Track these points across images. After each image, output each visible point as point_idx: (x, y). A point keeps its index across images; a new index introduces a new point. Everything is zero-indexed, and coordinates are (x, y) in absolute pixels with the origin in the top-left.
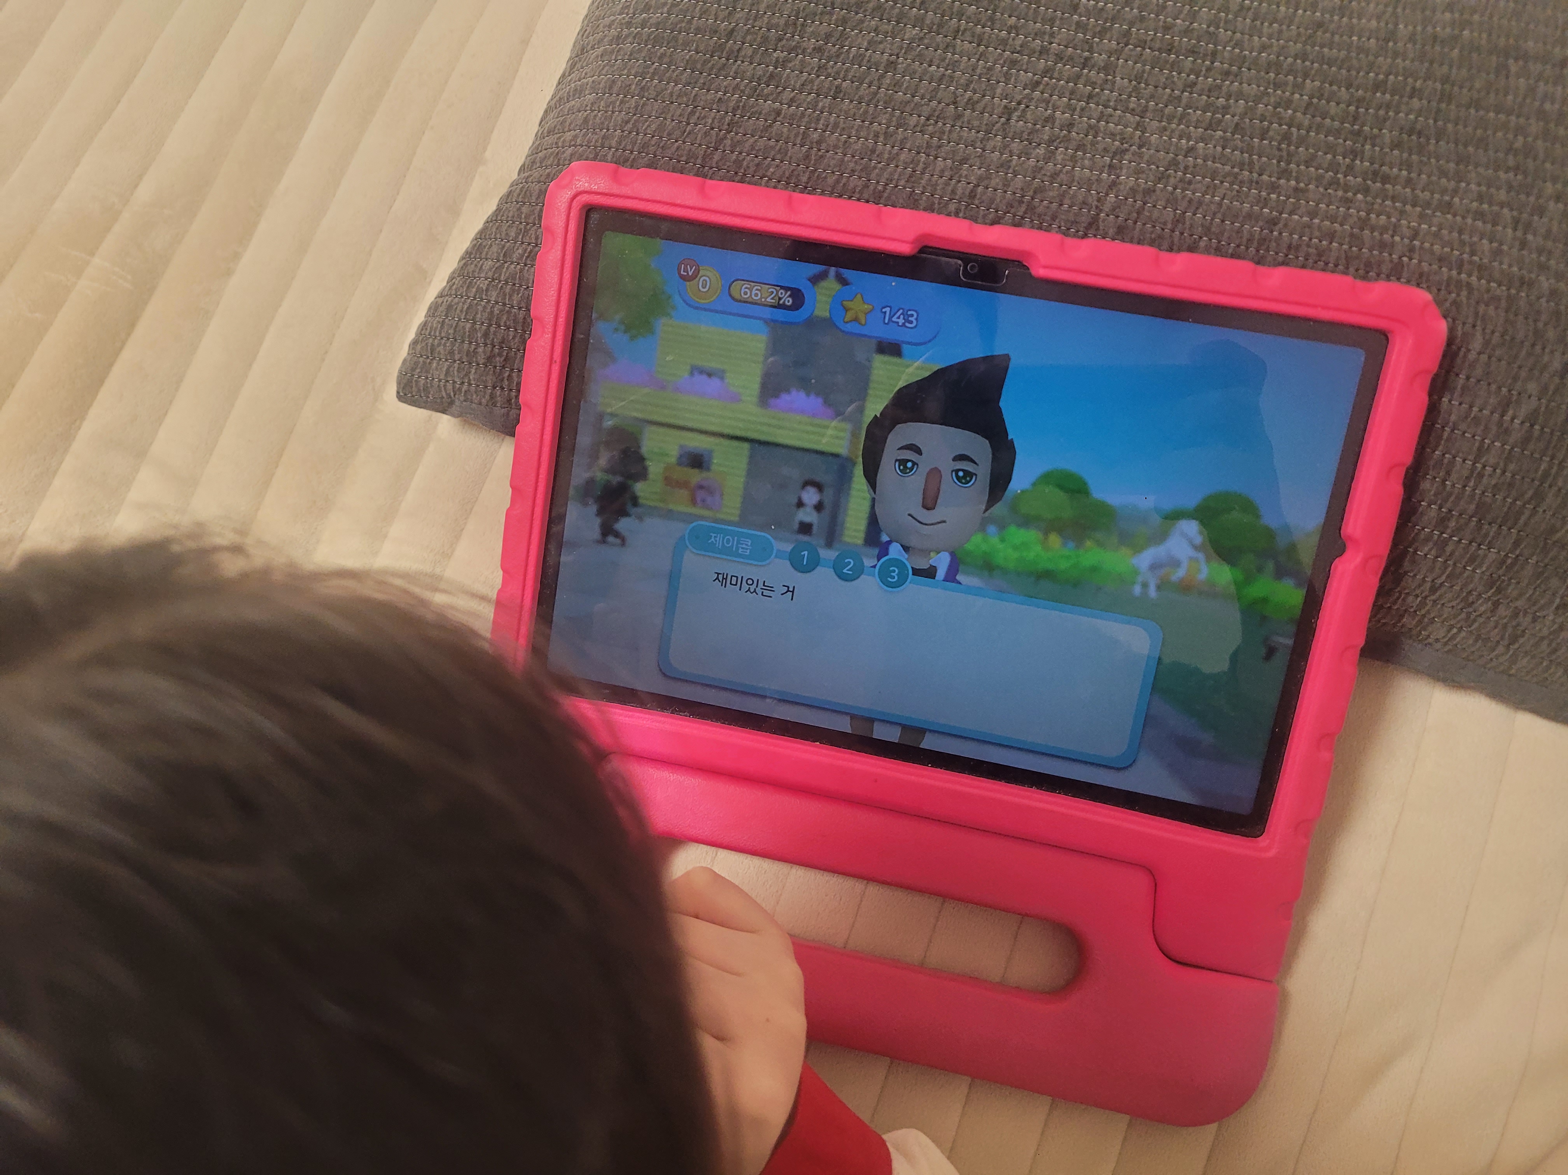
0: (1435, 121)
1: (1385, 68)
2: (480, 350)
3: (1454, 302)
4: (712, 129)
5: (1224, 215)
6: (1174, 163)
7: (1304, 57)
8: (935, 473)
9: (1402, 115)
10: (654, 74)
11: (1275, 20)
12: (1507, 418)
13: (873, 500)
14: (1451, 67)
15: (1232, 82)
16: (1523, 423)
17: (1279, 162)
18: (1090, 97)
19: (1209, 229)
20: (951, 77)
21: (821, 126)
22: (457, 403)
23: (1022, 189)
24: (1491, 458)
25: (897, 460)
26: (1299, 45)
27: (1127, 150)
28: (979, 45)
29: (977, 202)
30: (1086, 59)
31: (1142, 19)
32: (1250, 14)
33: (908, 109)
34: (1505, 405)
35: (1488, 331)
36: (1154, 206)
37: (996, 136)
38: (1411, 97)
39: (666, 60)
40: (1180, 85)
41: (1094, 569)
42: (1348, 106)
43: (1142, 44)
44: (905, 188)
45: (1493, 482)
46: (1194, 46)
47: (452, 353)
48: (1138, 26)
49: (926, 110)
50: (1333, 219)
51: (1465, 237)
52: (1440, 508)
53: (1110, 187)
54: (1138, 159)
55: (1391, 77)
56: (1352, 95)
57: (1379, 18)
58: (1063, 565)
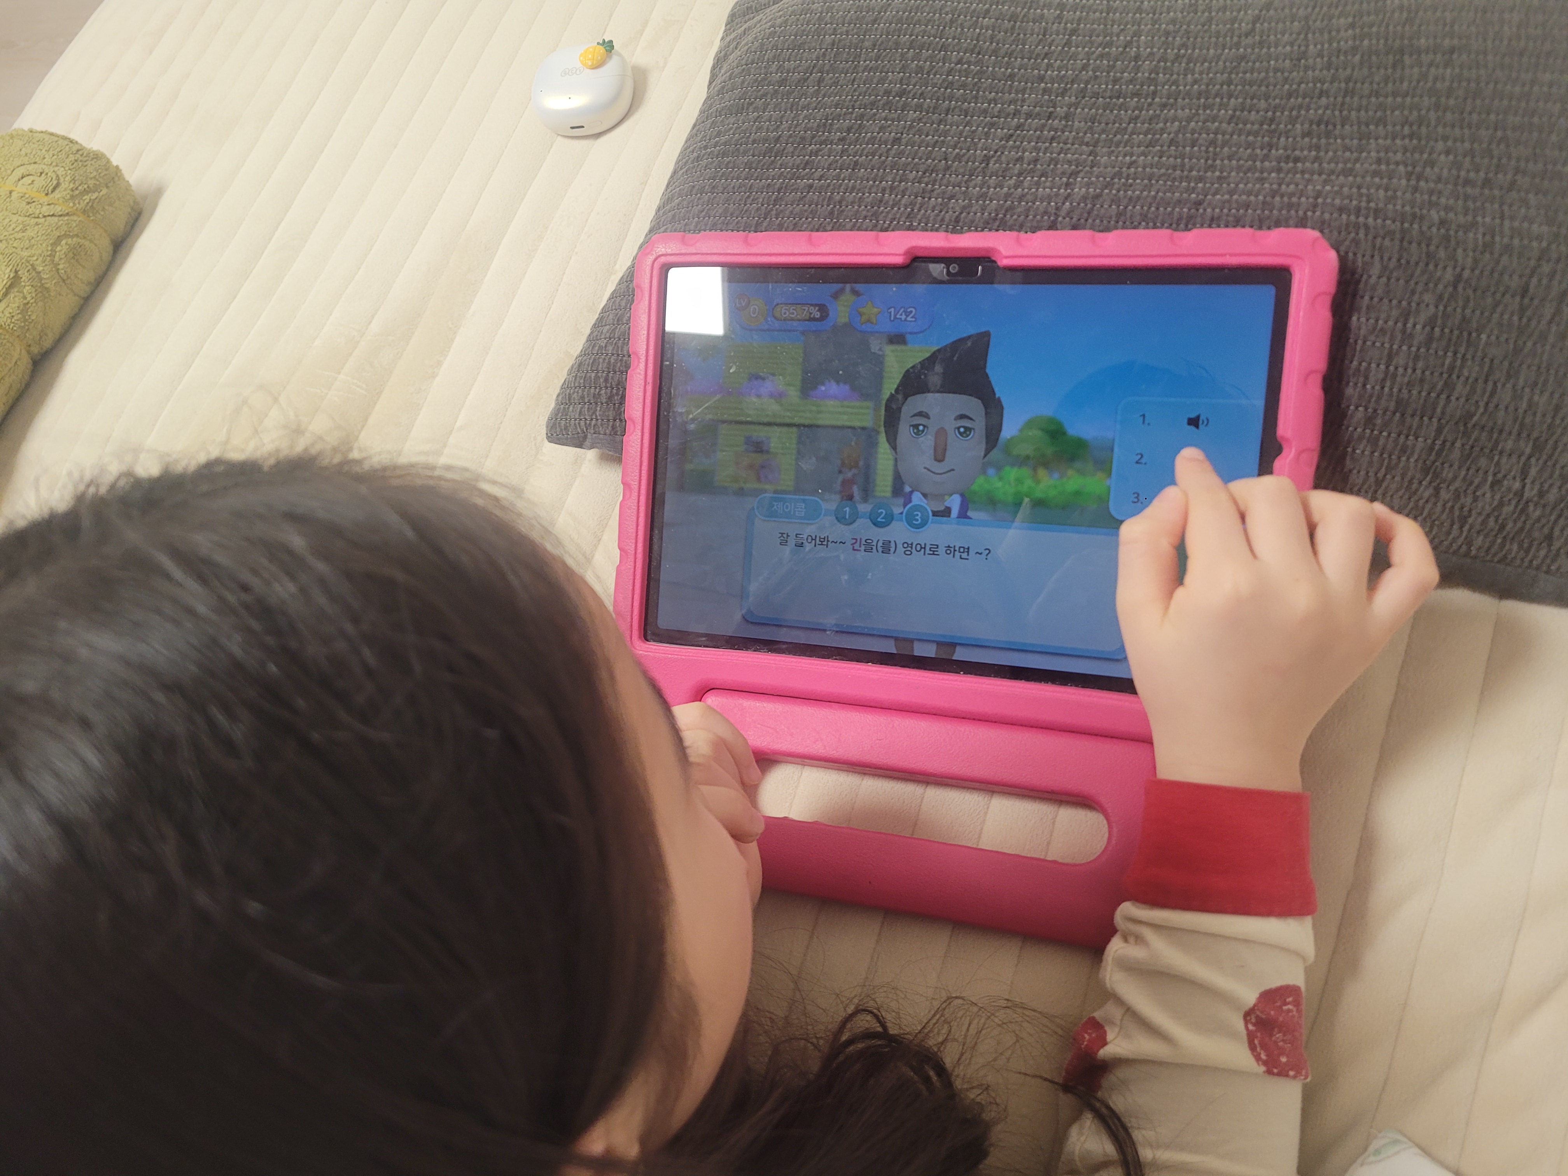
0: (1341, 112)
1: (1297, 80)
2: (603, 392)
3: (1353, 240)
4: (763, 205)
5: (1158, 204)
6: (1119, 175)
7: (1229, 83)
8: (941, 433)
9: (1312, 112)
10: (722, 176)
11: (1205, 61)
12: (1409, 325)
13: (896, 460)
14: (1353, 70)
15: (1169, 111)
16: (1424, 327)
17: (1206, 160)
18: (1053, 138)
19: (1146, 216)
20: (943, 142)
21: (842, 190)
22: (589, 436)
23: (996, 210)
24: (1400, 360)
25: (911, 426)
26: (1226, 75)
27: (1081, 171)
28: (966, 117)
29: (960, 224)
30: (1051, 113)
31: (1096, 77)
32: (1185, 60)
33: (909, 168)
34: (1406, 315)
35: (1386, 259)
36: (1102, 206)
37: (977, 177)
38: (1320, 97)
39: (731, 165)
40: (1127, 120)
41: (1077, 493)
42: (1266, 113)
43: (1096, 95)
44: (905, 222)
45: (1406, 380)
46: (1138, 90)
47: (582, 397)
48: (1092, 82)
49: (922, 168)
50: (1249, 194)
51: (1364, 191)
52: (1366, 409)
53: (1066, 198)
54: (1089, 175)
55: (1303, 86)
56: (1270, 104)
57: (1292, 44)
58: (1052, 493)
